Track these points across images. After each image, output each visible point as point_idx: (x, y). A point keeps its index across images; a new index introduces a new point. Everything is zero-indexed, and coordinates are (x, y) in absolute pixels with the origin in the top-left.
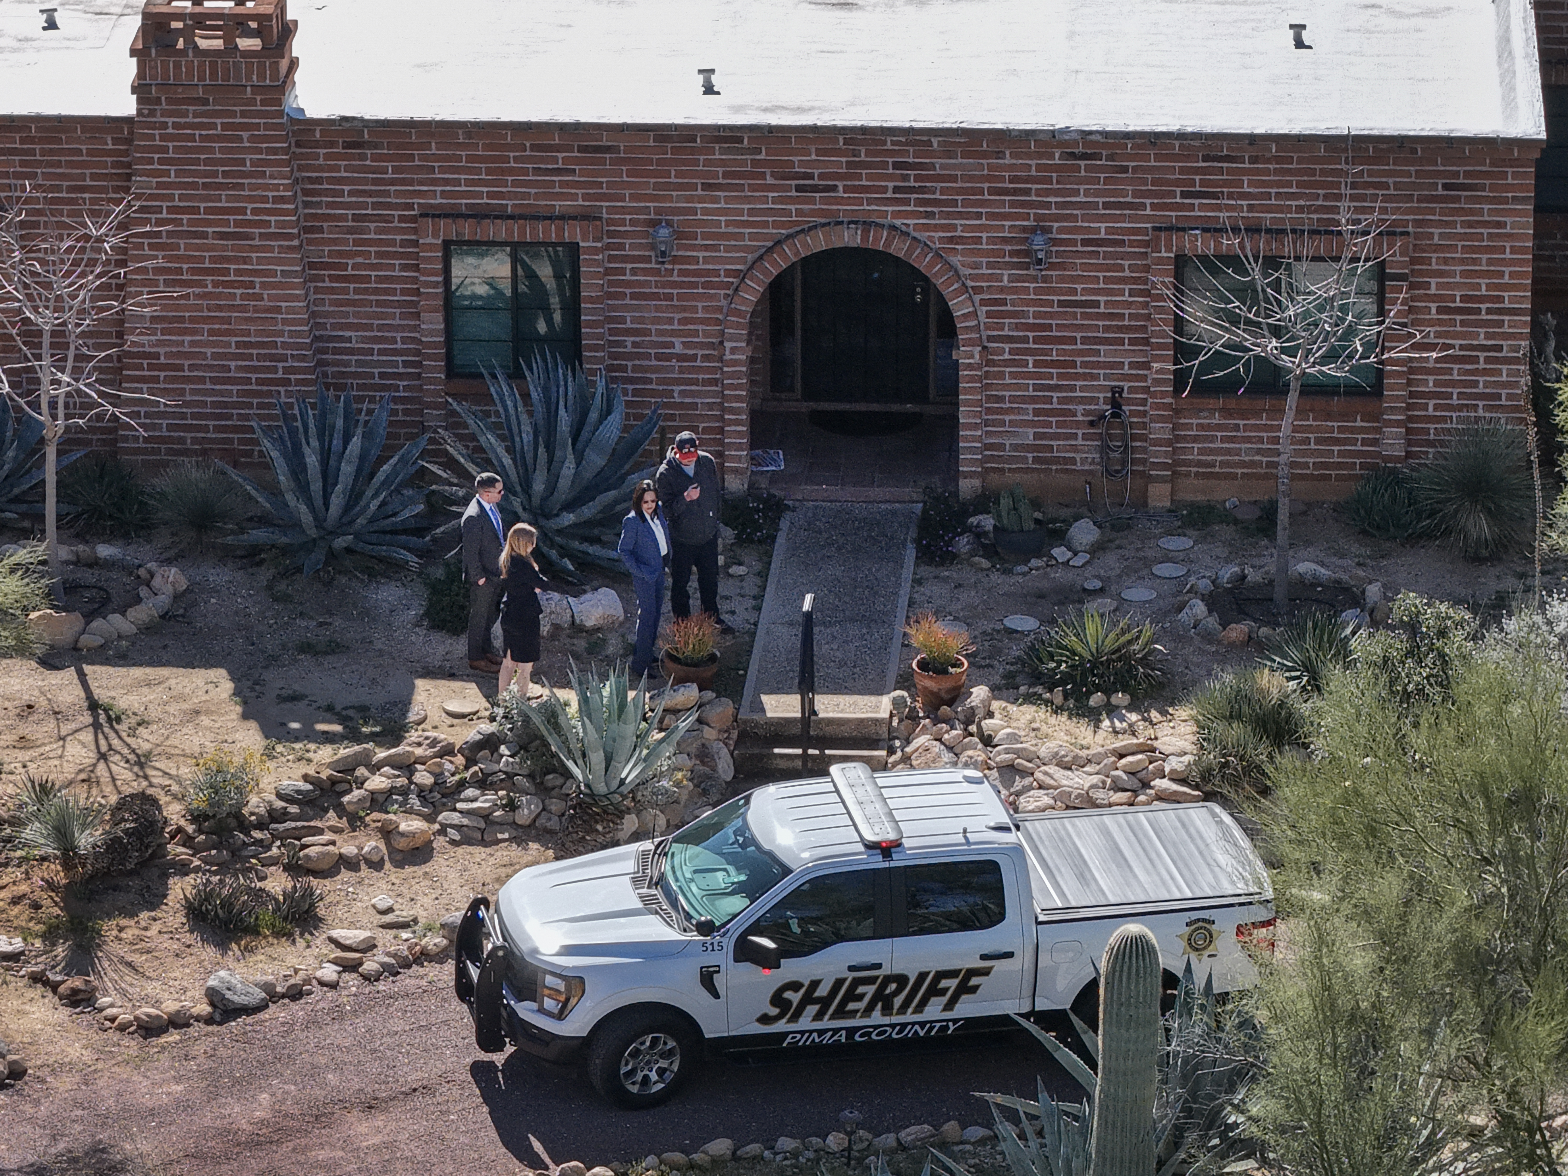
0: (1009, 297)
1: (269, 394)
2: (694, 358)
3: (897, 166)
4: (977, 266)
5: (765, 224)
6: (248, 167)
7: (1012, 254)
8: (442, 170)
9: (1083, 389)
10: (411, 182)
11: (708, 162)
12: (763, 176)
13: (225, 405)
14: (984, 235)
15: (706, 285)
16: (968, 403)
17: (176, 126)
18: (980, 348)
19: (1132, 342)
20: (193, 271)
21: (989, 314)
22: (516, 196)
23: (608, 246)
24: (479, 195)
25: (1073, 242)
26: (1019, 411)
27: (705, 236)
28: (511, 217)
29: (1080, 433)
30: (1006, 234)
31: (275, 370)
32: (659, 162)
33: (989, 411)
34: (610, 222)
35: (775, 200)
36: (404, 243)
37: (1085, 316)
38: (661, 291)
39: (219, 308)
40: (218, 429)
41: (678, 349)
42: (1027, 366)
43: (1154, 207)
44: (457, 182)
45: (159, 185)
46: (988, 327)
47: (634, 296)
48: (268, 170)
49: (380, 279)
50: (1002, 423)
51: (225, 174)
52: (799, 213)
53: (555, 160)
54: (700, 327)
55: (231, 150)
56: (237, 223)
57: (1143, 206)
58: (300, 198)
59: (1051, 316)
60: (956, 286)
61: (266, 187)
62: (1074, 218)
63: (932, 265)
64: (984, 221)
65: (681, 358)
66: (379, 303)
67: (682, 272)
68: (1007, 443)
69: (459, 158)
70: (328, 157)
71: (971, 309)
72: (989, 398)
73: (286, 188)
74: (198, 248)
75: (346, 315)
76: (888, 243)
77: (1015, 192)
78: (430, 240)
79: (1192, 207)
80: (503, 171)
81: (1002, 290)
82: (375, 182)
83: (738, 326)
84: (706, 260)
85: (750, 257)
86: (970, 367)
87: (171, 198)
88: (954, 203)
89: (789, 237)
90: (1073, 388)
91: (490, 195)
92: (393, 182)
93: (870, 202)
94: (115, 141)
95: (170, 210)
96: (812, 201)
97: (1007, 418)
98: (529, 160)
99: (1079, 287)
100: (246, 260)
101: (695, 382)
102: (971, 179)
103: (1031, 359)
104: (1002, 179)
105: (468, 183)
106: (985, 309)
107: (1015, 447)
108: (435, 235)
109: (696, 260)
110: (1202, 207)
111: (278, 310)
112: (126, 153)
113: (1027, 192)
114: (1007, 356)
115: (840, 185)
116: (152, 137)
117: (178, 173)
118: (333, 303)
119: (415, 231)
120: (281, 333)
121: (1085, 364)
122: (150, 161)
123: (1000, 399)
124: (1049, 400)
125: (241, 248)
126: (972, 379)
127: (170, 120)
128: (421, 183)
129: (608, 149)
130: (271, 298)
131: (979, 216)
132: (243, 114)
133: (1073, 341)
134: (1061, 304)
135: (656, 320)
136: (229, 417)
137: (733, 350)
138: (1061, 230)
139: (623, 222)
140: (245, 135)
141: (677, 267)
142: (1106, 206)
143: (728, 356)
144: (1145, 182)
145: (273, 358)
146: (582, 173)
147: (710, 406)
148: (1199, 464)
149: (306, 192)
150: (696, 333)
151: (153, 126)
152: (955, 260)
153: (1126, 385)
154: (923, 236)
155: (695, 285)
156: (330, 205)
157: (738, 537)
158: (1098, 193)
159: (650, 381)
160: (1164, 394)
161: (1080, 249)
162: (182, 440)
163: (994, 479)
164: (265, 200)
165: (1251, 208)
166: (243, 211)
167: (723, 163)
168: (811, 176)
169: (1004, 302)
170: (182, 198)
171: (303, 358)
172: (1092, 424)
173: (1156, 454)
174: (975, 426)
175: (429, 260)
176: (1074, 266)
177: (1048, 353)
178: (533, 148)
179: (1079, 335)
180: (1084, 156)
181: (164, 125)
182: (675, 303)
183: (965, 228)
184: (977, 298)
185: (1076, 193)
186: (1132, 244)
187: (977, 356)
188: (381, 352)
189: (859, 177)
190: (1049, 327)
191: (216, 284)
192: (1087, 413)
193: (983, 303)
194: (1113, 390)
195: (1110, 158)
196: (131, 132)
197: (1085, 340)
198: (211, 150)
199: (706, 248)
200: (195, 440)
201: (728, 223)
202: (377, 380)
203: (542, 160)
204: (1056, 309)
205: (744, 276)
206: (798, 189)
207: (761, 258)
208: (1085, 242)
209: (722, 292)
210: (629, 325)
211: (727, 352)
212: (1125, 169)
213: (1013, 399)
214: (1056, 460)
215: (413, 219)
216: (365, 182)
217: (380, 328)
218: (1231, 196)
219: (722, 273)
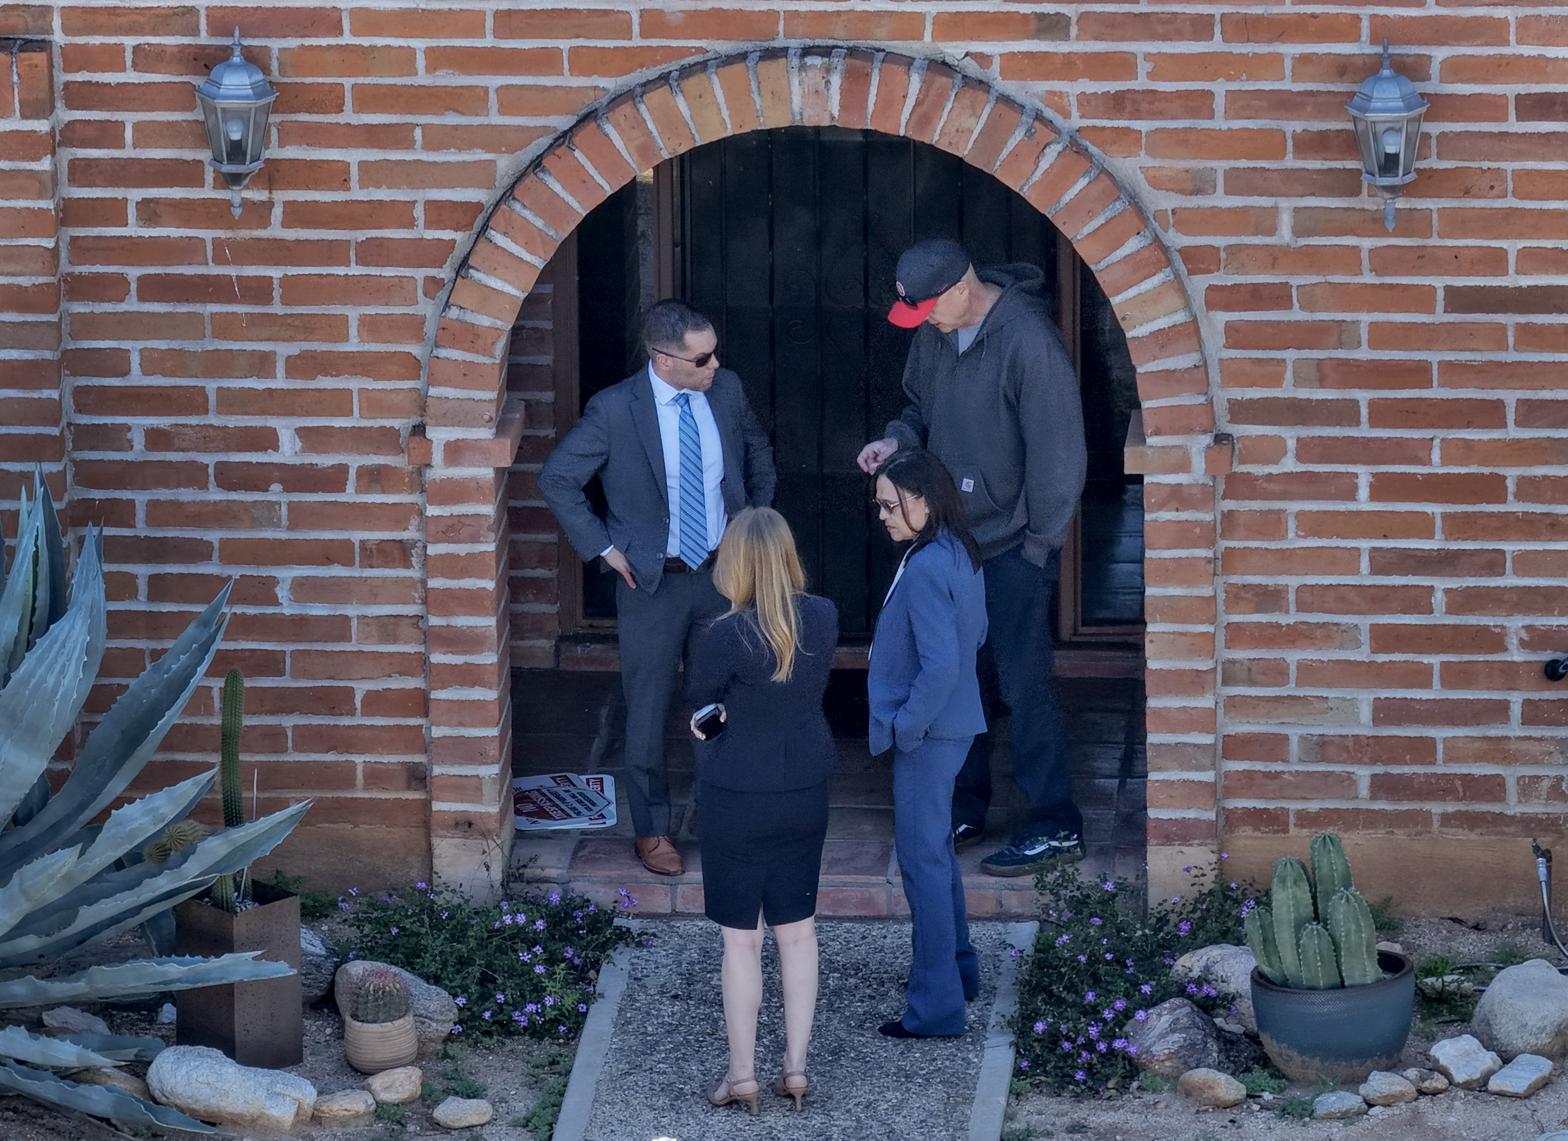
0: (1295, 281)
2: (336, 478)
4: (1198, 185)
5: (550, 60)
7: (1305, 145)
9: (1525, 563)
14: (1219, 88)
15: (370, 251)
18: (1207, 439)
21: (1235, 335)
23: (71, 133)
25: (1494, 107)
26: (1327, 634)
27: (367, 98)
29: (1516, 699)
30: (1287, 85)
34: (75, 58)
37: (1529, 336)
38: (232, 271)
41: (288, 451)
42: (1351, 494)
46: (1232, 375)
47: (150, 288)
50: (1279, 673)
52: (653, 24)
54: (354, 384)
59: (1426, 337)
60: (1133, 245)
62: (1497, 31)
63: (1057, 181)
64: (1217, 44)
65: (297, 478)
67: (295, 214)
68: (1294, 733)
71: (1180, 317)
72: (1237, 596)
76: (924, 114)
81: (1274, 258)
83: (468, 377)
84: (369, 174)
85: (506, 164)
86: (1177, 496)
89: (622, 99)
90: (1494, 563)
97: (1293, 657)
99: (1512, 246)
101: (342, 553)
103: (1364, 474)
106: (1222, 317)
107: (1318, 747)
109: (339, 175)
114: (1289, 465)
121: (1527, 488)
123: (1272, 599)
124: (1422, 600)
126: (1183, 534)
131: (1202, 27)
134: (1456, 299)
135: (220, 364)
137: (455, 452)
138: (1454, 69)
139: (114, 59)
141: (281, 196)
143: (439, 471)
147: (388, 627)
150: (341, 402)
154: (1030, 91)
155: (335, 253)
157: (465, 1014)
159: (203, 552)
161: (1514, 126)
163: (1254, 846)
169: (1280, 296)
172: (1552, 673)
176: (1495, 183)
177: (1417, 453)
179: (1510, 397)
182: (277, 308)
183: (1162, 65)
184: (1199, 284)
187: (1199, 464)
190: (1421, 374)
192: (1536, 639)
197: (1530, 412)
199: (370, 136)
201: (436, 59)
204: (1440, 316)
205: (485, 222)
207: (537, 164)
209: (420, 274)
210: (136, 378)
211: (438, 456)
213: (1309, 598)
214: (1444, 787)
219: (419, 213)
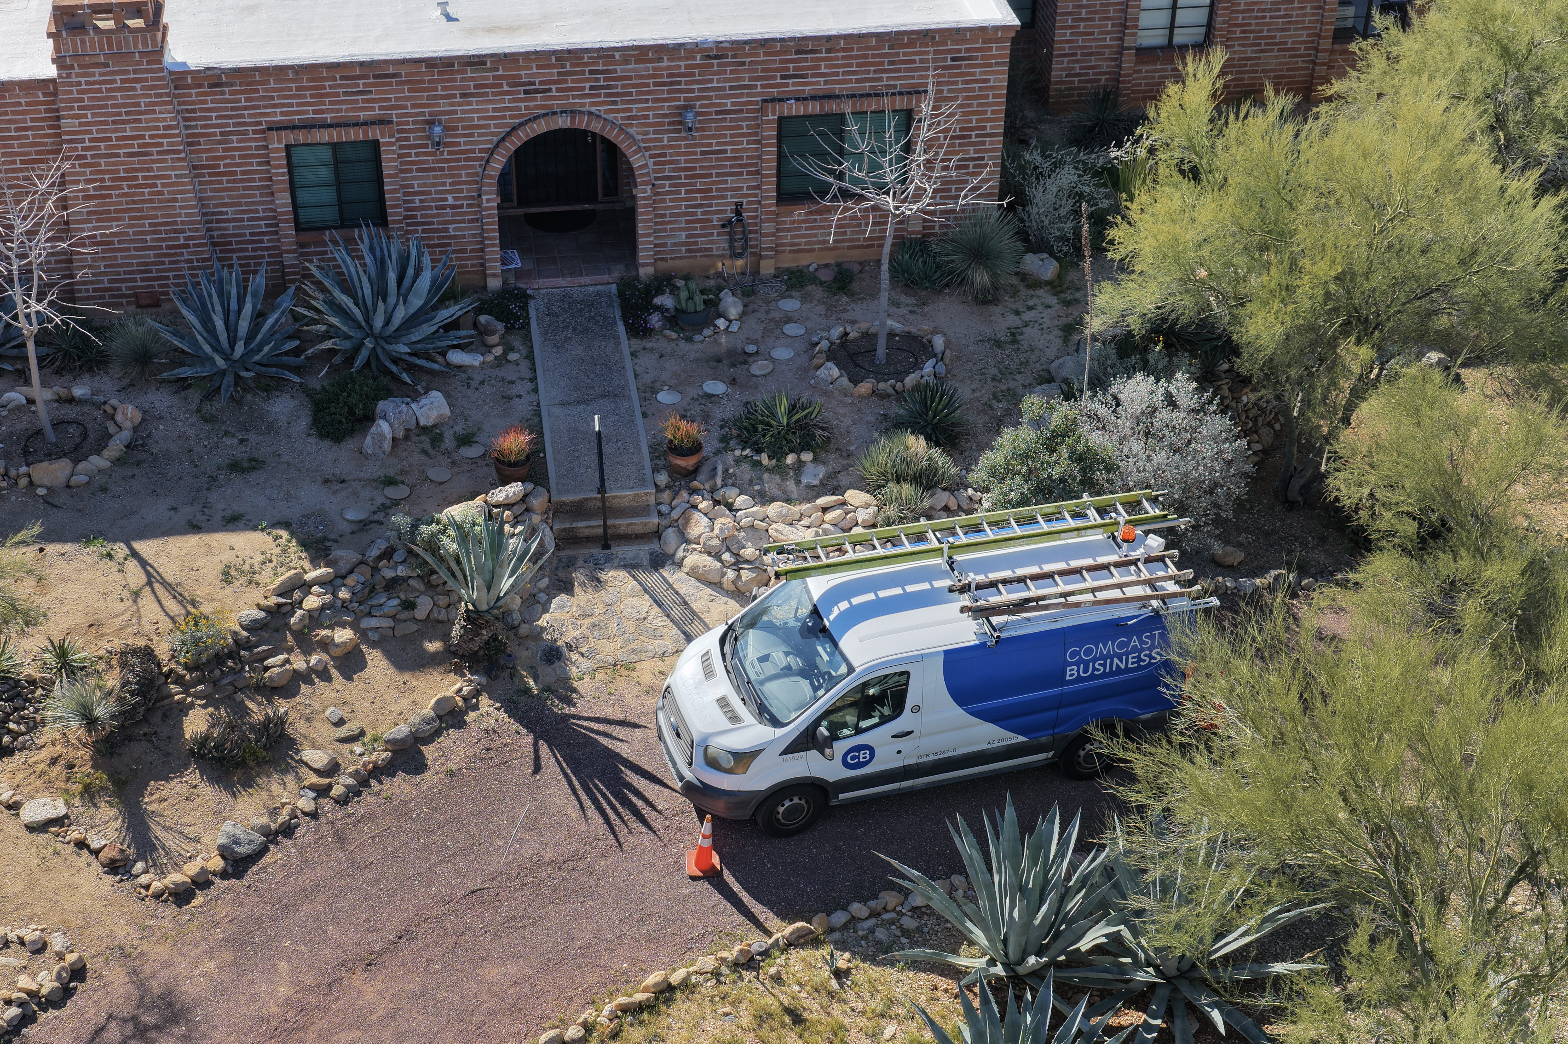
0: (668, 152)
1: (176, 254)
2: (461, 206)
3: (591, 72)
4: (647, 133)
5: (504, 117)
6: (143, 108)
7: (670, 124)
8: (279, 97)
9: (717, 205)
10: (259, 107)
11: (462, 80)
12: (501, 85)
13: (147, 264)
14: (651, 113)
15: (466, 159)
16: (644, 221)
17: (87, 83)
18: (650, 186)
19: (749, 173)
20: (113, 180)
21: (655, 164)
22: (332, 111)
23: (398, 140)
24: (307, 112)
25: (710, 113)
26: (675, 222)
27: (464, 128)
28: (330, 126)
29: (715, 232)
30: (665, 112)
31: (178, 239)
32: (429, 81)
33: (656, 223)
34: (398, 123)
35: (510, 101)
36: (257, 148)
37: (718, 159)
38: (436, 165)
39: (134, 202)
40: (142, 280)
41: (450, 201)
42: (680, 194)
43: (763, 86)
44: (292, 105)
45: (81, 124)
46: (655, 171)
47: (418, 170)
48: (157, 109)
49: (243, 173)
50: (665, 230)
51: (127, 113)
52: (527, 108)
53: (358, 85)
54: (464, 187)
55: (129, 97)
56: (139, 146)
57: (755, 86)
58: (182, 124)
59: (697, 161)
60: (634, 148)
61: (157, 120)
62: (710, 98)
63: (617, 136)
64: (650, 104)
65: (453, 207)
66: (245, 188)
67: (449, 153)
68: (669, 242)
69: (291, 89)
70: (197, 95)
71: (644, 162)
72: (656, 216)
73: (172, 119)
74: (115, 164)
75: (222, 197)
76: (588, 124)
77: (671, 83)
78: (276, 146)
79: (787, 85)
80: (322, 96)
81: (663, 147)
82: (233, 109)
83: (490, 185)
84: (466, 143)
85: (495, 139)
86: (645, 198)
87: (91, 132)
88: (631, 94)
89: (521, 125)
90: (711, 205)
91: (314, 112)
92: (246, 108)
93: (574, 97)
94: (45, 95)
95: (91, 140)
96: (535, 100)
97: (669, 227)
98: (340, 86)
99: (714, 141)
100: (149, 170)
101: (463, 221)
102: (641, 77)
103: (683, 189)
104: (662, 76)
105: (298, 105)
106: (652, 160)
107: (675, 244)
108: (280, 142)
109: (458, 144)
110: (794, 84)
111: (176, 200)
112: (53, 102)
113: (679, 83)
114: (667, 189)
115: (554, 87)
116: (71, 92)
117: (94, 115)
118: (212, 190)
119: (265, 139)
120: (179, 215)
121: (717, 190)
122: (72, 108)
123: (664, 216)
124: (695, 214)
125: (145, 162)
126: (646, 206)
127: (83, 80)
128: (265, 107)
129: (394, 75)
130: (169, 193)
131: (647, 101)
132: (135, 72)
133: (710, 175)
134: (702, 153)
135: (434, 185)
136: (151, 271)
137: (488, 201)
138: (701, 106)
139: (407, 123)
140: (138, 86)
141: (446, 149)
142: (731, 88)
143: (485, 205)
144: (756, 71)
145: (176, 231)
146: (377, 92)
147: (474, 236)
148: (792, 244)
149: (185, 119)
150: (462, 191)
151: (71, 84)
152: (632, 131)
153: (745, 200)
154: (610, 117)
155: (459, 160)
156: (203, 127)
157: (506, 327)
158: (726, 80)
159: (432, 223)
160: (770, 205)
161: (714, 117)
162: (119, 289)
163: (661, 265)
164: (157, 128)
165: (826, 82)
166: (142, 137)
167: (473, 79)
168: (533, 84)
169: (665, 155)
170: (98, 131)
171: (197, 230)
172: (723, 226)
173: (766, 242)
174: (649, 235)
175: (277, 158)
176: (710, 129)
177: (694, 184)
178: (342, 78)
179: (714, 172)
180: (717, 57)
181: (79, 84)
182: (446, 172)
183: (639, 110)
184: (647, 154)
185: (712, 81)
186: (748, 111)
187: (649, 191)
188: (249, 219)
189: (566, 82)
190: (694, 169)
191: (130, 187)
192: (720, 220)
193: (651, 156)
194: (736, 204)
195: (733, 57)
196: (55, 88)
197: (718, 175)
198: (115, 98)
199: (465, 135)
200: (128, 288)
201: (479, 118)
202: (248, 238)
203: (348, 86)
204: (699, 157)
205: (492, 152)
206: (526, 92)
207: (503, 139)
208: (718, 113)
209: (478, 163)
210: (416, 189)
211: (484, 201)
212: (743, 64)
213: (672, 215)
214: (700, 250)
215: (263, 132)
216: (226, 109)
217: (247, 204)
218: (813, 76)
219: (477, 151)
